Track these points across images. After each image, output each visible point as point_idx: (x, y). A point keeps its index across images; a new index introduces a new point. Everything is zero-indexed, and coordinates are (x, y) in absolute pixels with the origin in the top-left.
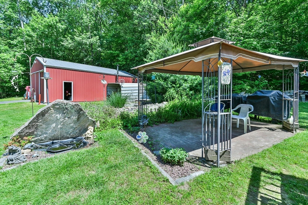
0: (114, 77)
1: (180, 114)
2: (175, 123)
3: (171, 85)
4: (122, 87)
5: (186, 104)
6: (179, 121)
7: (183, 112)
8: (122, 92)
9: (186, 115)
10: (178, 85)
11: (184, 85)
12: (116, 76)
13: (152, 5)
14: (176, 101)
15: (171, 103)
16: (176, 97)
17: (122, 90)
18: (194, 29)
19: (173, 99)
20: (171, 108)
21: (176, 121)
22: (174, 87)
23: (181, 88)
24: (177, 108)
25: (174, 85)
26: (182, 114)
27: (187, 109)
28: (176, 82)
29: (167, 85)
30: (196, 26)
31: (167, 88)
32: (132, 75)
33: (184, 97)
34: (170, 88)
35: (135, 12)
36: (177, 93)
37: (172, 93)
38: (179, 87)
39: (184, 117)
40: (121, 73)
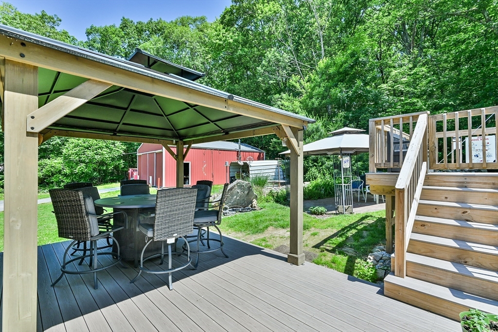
0: (235, 153)
1: (323, 192)
2: (319, 200)
3: (313, 163)
4: (251, 166)
5: (329, 184)
6: (322, 198)
7: (326, 190)
8: (250, 172)
9: (329, 193)
10: (320, 164)
11: (327, 163)
12: (238, 151)
13: (281, 58)
14: (319, 180)
15: (314, 182)
16: (319, 176)
17: (250, 169)
18: (337, 94)
19: (315, 178)
20: (314, 187)
21: (319, 198)
22: (316, 166)
23: (324, 167)
24: (320, 187)
25: (316, 164)
26: (325, 192)
27: (330, 188)
28: (318, 160)
29: (308, 164)
30: (338, 90)
31: (308, 167)
32: (256, 149)
33: (328, 176)
34: (311, 167)
35: (259, 68)
36: (319, 172)
37: (314, 172)
38: (321, 166)
39: (327, 195)
40: (243, 148)
